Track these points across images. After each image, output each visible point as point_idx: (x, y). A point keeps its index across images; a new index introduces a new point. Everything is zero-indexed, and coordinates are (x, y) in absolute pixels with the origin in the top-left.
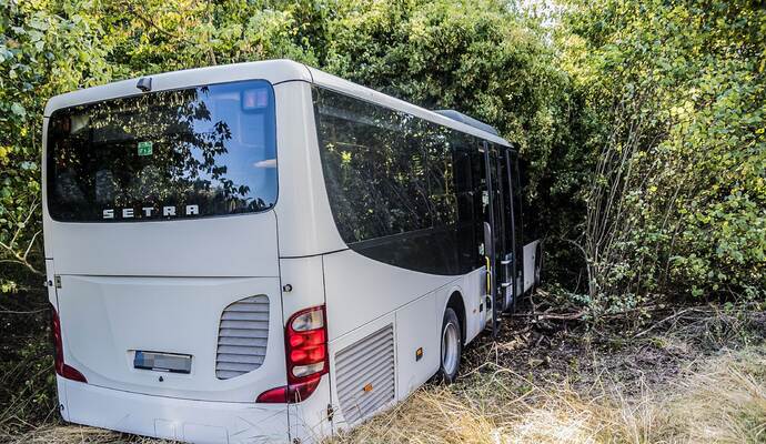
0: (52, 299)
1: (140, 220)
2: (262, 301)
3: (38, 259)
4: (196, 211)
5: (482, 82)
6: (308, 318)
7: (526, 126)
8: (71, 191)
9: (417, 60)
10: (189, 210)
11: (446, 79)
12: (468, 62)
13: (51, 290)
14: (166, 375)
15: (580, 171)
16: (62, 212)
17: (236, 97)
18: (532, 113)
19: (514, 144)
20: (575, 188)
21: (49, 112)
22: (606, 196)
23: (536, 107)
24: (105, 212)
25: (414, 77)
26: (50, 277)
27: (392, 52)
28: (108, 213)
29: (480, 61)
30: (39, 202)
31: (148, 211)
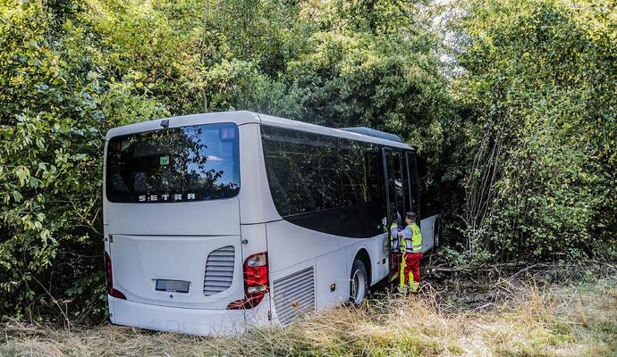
0: (107, 249)
1: (160, 202)
2: (231, 248)
3: (100, 225)
4: (194, 198)
5: (391, 104)
6: (258, 260)
7: (424, 134)
8: (120, 184)
9: (345, 90)
10: (189, 196)
11: (367, 102)
12: (380, 91)
13: (107, 244)
14: (174, 294)
15: (464, 165)
16: (115, 196)
17: (217, 132)
18: (427, 125)
19: (414, 147)
20: (460, 177)
21: (108, 138)
22: (480, 183)
23: (430, 121)
24: (140, 197)
25: (343, 101)
26: (106, 236)
27: (329, 83)
28: (142, 198)
29: (389, 90)
30: (101, 191)
31: (166, 197)
